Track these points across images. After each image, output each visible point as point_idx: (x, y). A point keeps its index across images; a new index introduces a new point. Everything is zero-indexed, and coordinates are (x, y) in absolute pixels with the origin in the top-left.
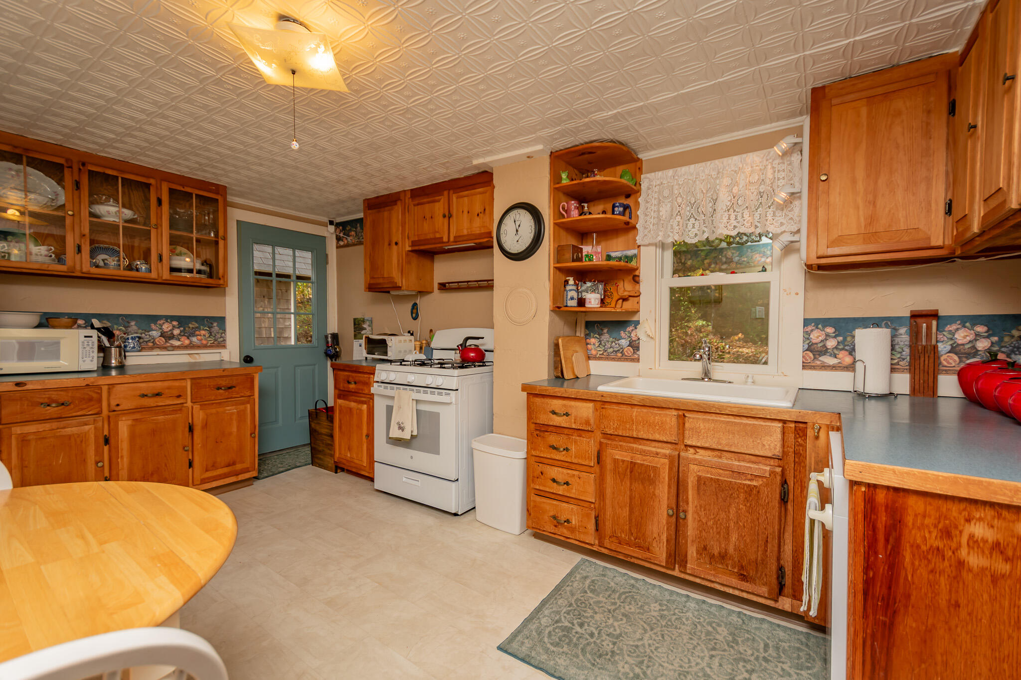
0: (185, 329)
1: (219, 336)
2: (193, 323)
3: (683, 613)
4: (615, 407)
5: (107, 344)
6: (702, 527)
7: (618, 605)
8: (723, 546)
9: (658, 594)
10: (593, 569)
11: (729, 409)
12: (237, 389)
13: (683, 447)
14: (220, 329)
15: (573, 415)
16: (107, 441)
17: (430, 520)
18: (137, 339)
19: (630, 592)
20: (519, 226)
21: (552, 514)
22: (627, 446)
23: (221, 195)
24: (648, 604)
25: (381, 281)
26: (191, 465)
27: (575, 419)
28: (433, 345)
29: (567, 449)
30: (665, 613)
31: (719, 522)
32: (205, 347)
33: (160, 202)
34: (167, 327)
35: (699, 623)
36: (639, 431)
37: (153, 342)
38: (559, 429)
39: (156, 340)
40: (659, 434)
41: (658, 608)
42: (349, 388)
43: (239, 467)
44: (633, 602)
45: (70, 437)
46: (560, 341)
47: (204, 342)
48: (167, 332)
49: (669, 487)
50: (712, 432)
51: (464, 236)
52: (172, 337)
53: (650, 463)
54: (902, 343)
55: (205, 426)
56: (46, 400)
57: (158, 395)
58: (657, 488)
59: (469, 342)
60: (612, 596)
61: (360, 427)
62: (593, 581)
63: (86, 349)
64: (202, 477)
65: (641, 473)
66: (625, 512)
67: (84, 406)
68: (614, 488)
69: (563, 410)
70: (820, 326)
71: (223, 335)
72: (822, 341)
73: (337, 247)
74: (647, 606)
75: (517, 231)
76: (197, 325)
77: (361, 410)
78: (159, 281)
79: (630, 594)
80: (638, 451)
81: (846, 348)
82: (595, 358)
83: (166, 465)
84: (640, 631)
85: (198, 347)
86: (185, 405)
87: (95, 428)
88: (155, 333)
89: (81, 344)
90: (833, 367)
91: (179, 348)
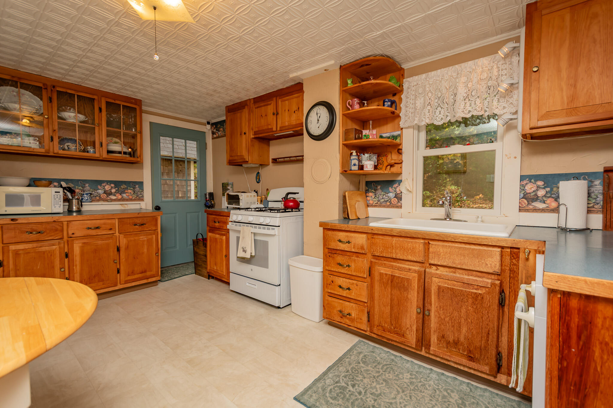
0: (118, 189)
1: (140, 194)
2: (124, 185)
3: (426, 381)
4: (381, 237)
5: (71, 198)
6: (441, 322)
7: (381, 373)
8: (456, 335)
9: (410, 367)
10: (366, 347)
11: (461, 238)
12: (147, 225)
13: (428, 265)
14: (140, 189)
15: (353, 243)
16: (67, 256)
17: (262, 310)
18: (89, 195)
19: (390, 365)
20: (320, 117)
21: (339, 309)
22: (389, 264)
23: (138, 105)
24: (402, 374)
25: (236, 158)
26: (118, 272)
27: (354, 246)
28: (268, 199)
29: (348, 266)
30: (414, 380)
31: (453, 319)
32: (131, 200)
33: (100, 110)
34: (107, 188)
35: (438, 389)
36: (397, 254)
37: (99, 197)
38: (343, 252)
39: (101, 196)
40: (411, 256)
41: (409, 376)
42: (215, 225)
43: (148, 274)
44: (391, 372)
45: (44, 252)
46: (347, 193)
47: (131, 197)
48: (108, 191)
49: (418, 293)
50: (449, 255)
51: (285, 126)
52: (111, 194)
53: (405, 276)
54: (597, 192)
55: (127, 248)
56: (29, 230)
57: (97, 228)
58: (409, 293)
59: (290, 196)
60: (377, 367)
61: (221, 250)
62: (365, 356)
63: (56, 200)
64: (126, 279)
65: (398, 283)
66: (388, 310)
67: (53, 234)
68: (380, 292)
69: (346, 239)
70: (533, 181)
71: (142, 193)
72: (534, 191)
73: (212, 139)
74: (401, 375)
75: (318, 120)
76: (126, 187)
77: (222, 239)
78: (101, 158)
79: (390, 366)
80: (396, 268)
81: (553, 196)
82: (372, 206)
83: (103, 271)
84: (395, 392)
85: (127, 200)
86: (115, 235)
87: (59, 247)
88: (101, 191)
89: (53, 196)
90: (543, 210)
91: (115, 200)
